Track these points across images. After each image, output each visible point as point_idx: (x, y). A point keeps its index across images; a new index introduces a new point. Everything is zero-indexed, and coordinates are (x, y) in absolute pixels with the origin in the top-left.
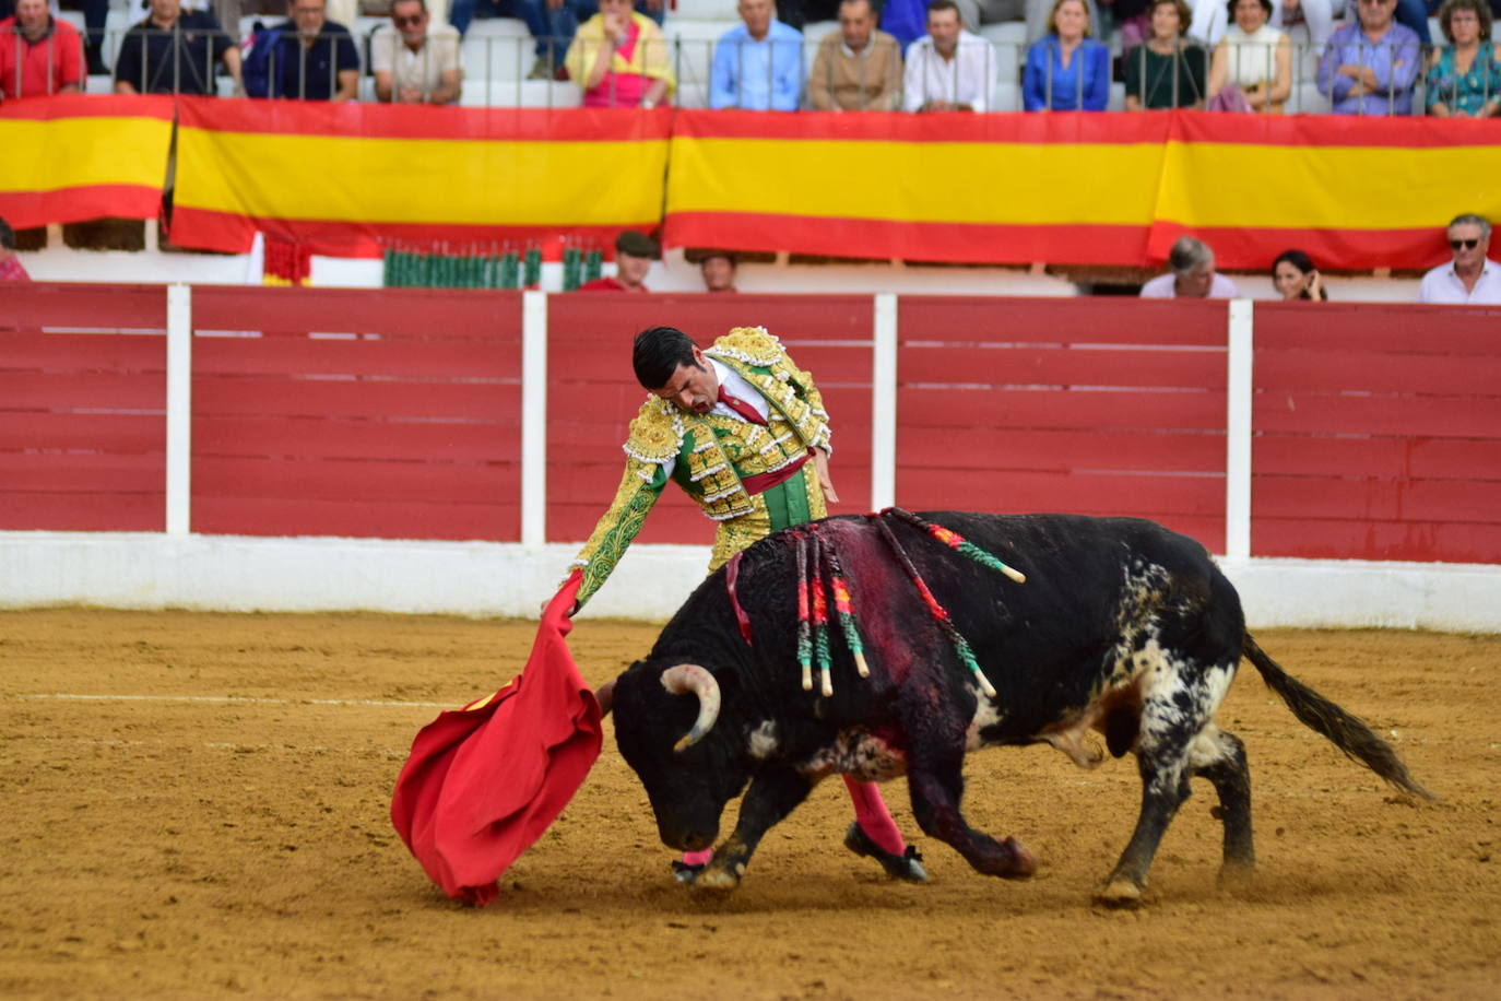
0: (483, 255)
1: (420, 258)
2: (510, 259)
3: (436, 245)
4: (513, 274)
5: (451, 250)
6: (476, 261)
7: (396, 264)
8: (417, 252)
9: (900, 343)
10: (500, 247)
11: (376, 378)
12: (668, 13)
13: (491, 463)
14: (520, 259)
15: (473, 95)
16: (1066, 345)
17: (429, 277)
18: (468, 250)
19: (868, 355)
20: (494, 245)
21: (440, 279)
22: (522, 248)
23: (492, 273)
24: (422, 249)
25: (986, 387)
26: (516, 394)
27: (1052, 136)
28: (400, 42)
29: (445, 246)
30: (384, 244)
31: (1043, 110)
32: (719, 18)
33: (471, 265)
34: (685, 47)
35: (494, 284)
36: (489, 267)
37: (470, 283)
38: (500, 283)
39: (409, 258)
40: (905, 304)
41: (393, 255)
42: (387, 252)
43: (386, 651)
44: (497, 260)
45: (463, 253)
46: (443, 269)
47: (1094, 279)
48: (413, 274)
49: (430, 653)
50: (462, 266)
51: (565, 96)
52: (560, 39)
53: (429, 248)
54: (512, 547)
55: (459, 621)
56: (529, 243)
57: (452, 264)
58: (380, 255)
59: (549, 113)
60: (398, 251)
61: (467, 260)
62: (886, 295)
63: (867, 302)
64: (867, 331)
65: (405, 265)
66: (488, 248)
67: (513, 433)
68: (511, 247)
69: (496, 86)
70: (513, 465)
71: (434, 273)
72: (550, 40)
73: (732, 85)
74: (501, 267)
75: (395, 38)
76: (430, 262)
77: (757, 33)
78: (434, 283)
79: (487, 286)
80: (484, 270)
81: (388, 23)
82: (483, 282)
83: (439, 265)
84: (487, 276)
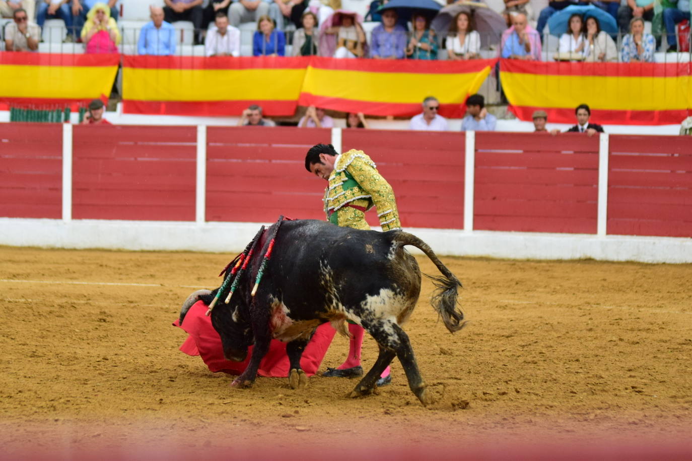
0: (48, 110)
1: (24, 111)
2: (58, 111)
3: (30, 106)
4: (59, 117)
5: (35, 108)
6: (45, 112)
7: (15, 113)
8: (22, 109)
9: (207, 144)
10: (55, 106)
11: (7, 157)
12: (119, 17)
13: (51, 189)
14: (62, 111)
15: (43, 48)
16: (270, 145)
17: (27, 117)
18: (42, 108)
19: (194, 149)
20: (52, 106)
21: (31, 118)
22: (63, 107)
23: (52, 116)
24: (24, 107)
25: (240, 161)
26: (60, 163)
27: (266, 65)
28: (16, 29)
29: (34, 106)
30: (10, 105)
31: (261, 56)
32: (140, 20)
33: (43, 113)
34: (126, 31)
35: (52, 120)
36: (50, 115)
37: (43, 120)
38: (54, 120)
39: (20, 111)
40: (210, 130)
41: (13, 109)
42: (11, 108)
43: (10, 261)
44: (53, 111)
45: (40, 109)
46: (33, 115)
47: (281, 120)
48: (21, 117)
49: (26, 261)
50: (40, 114)
51: (79, 49)
52: (78, 28)
53: (27, 107)
54: (58, 221)
55: (38, 249)
56: (66, 105)
57: (36, 114)
58: (8, 109)
59: (74, 56)
60: (15, 108)
61: (42, 111)
62: (202, 124)
63: (193, 129)
64: (194, 139)
65: (18, 113)
66: (50, 107)
67: (59, 178)
68: (59, 106)
69: (53, 45)
70: (59, 190)
71: (29, 116)
72: (74, 28)
73: (146, 45)
74: (55, 114)
75: (14, 27)
76: (27, 112)
77: (158, 26)
78: (29, 121)
79: (50, 122)
80: (48, 115)
81: (12, 20)
82: (48, 120)
83: (31, 112)
84: (50, 118)
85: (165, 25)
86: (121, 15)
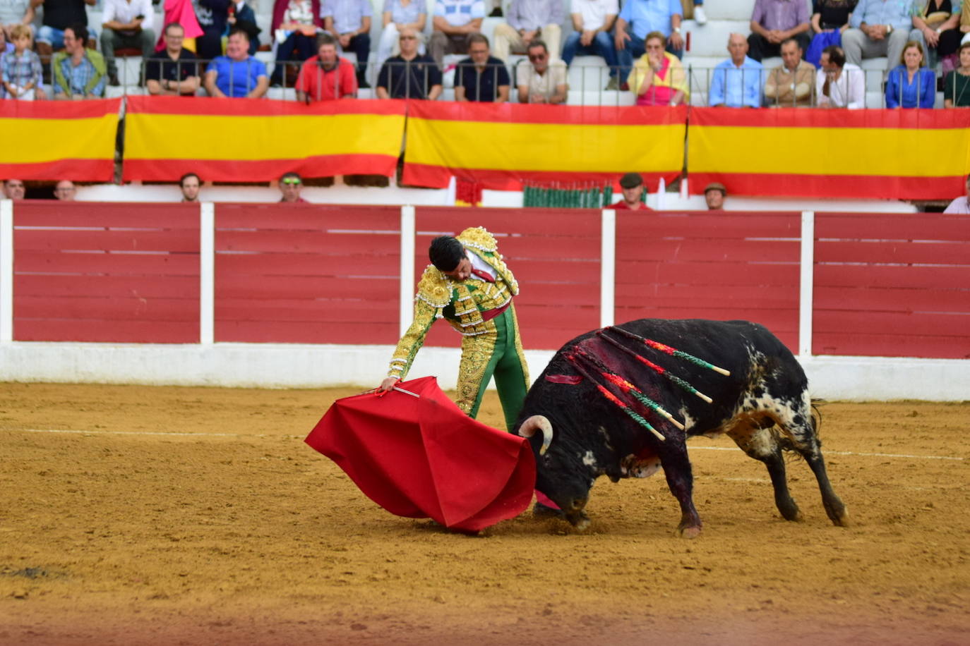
0: (579, 189)
1: (544, 191)
2: (594, 191)
3: (553, 183)
4: (596, 200)
5: (561, 186)
6: (576, 193)
7: (530, 194)
8: (542, 188)
9: (816, 239)
10: (589, 185)
11: (519, 259)
12: (685, 52)
13: (584, 307)
14: (600, 191)
15: (574, 99)
16: (910, 241)
17: (549, 202)
18: (571, 187)
19: (798, 246)
20: (586, 183)
21: (555, 203)
22: (601, 185)
23: (585, 199)
24: (545, 186)
25: (865, 264)
26: (597, 268)
27: (902, 124)
28: (533, 69)
29: (558, 184)
30: (524, 183)
31: (897, 108)
32: (714, 56)
33: (572, 195)
34: (694, 72)
35: (585, 205)
36: (582, 195)
37: (572, 205)
38: (589, 205)
39: (538, 191)
40: (818, 217)
41: (528, 189)
42: (526, 187)
44: (587, 192)
45: (569, 188)
46: (557, 197)
47: (926, 204)
48: (540, 200)
50: (568, 196)
51: (626, 99)
52: (623, 67)
53: (549, 185)
56: (606, 182)
57: (562, 194)
58: (521, 189)
59: (617, 109)
60: (532, 187)
61: (570, 192)
62: (808, 213)
63: (797, 216)
64: (798, 233)
65: (535, 194)
66: (582, 186)
67: (596, 289)
68: (595, 185)
69: (587, 94)
70: (596, 307)
71: (552, 199)
72: (618, 68)
74: (589, 195)
75: (530, 67)
76: (549, 193)
78: (551, 205)
79: (582, 207)
80: (580, 198)
81: (526, 57)
82: (579, 205)
83: (554, 195)
84: (582, 201)
85: (748, 61)
86: (688, 49)
